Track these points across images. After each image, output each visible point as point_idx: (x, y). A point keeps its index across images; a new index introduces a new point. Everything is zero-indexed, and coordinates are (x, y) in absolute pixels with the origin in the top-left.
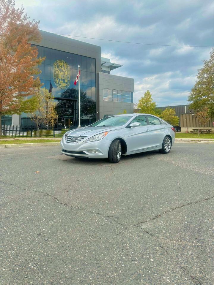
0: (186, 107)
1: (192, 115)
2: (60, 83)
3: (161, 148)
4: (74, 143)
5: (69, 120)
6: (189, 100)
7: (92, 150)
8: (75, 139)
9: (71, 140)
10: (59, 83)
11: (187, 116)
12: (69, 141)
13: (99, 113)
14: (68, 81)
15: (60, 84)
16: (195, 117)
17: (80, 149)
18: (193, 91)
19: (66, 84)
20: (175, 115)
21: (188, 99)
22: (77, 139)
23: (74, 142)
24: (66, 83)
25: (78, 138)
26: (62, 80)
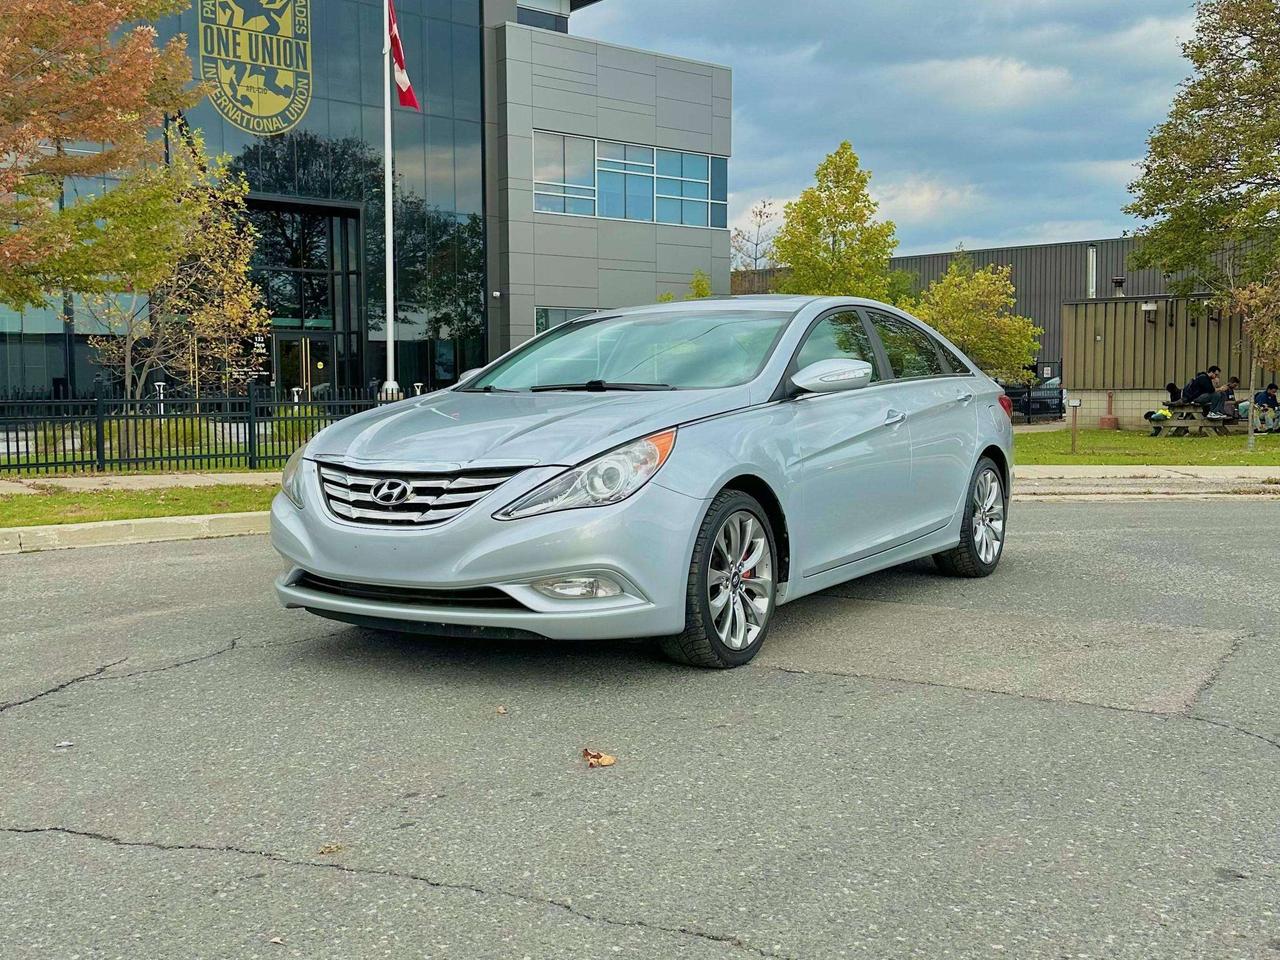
0: (1092, 254)
1: (1145, 307)
2: (241, 91)
3: (954, 539)
4: (410, 523)
5: (305, 345)
6: (1136, 209)
7: (563, 577)
8: (419, 491)
9: (388, 497)
10: (235, 91)
11: (1110, 319)
12: (357, 504)
13: (505, 298)
14: (298, 75)
15: (246, 101)
16: (1161, 322)
17: (467, 569)
18: (1160, 147)
19: (288, 101)
20: (1013, 312)
21: (1132, 199)
22: (438, 492)
23: (415, 516)
24: (285, 92)
25: (445, 484)
26: (255, 70)
